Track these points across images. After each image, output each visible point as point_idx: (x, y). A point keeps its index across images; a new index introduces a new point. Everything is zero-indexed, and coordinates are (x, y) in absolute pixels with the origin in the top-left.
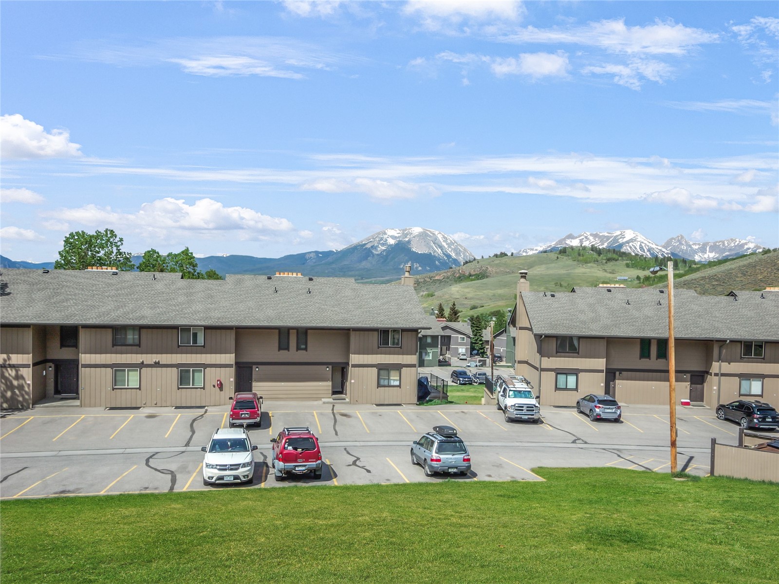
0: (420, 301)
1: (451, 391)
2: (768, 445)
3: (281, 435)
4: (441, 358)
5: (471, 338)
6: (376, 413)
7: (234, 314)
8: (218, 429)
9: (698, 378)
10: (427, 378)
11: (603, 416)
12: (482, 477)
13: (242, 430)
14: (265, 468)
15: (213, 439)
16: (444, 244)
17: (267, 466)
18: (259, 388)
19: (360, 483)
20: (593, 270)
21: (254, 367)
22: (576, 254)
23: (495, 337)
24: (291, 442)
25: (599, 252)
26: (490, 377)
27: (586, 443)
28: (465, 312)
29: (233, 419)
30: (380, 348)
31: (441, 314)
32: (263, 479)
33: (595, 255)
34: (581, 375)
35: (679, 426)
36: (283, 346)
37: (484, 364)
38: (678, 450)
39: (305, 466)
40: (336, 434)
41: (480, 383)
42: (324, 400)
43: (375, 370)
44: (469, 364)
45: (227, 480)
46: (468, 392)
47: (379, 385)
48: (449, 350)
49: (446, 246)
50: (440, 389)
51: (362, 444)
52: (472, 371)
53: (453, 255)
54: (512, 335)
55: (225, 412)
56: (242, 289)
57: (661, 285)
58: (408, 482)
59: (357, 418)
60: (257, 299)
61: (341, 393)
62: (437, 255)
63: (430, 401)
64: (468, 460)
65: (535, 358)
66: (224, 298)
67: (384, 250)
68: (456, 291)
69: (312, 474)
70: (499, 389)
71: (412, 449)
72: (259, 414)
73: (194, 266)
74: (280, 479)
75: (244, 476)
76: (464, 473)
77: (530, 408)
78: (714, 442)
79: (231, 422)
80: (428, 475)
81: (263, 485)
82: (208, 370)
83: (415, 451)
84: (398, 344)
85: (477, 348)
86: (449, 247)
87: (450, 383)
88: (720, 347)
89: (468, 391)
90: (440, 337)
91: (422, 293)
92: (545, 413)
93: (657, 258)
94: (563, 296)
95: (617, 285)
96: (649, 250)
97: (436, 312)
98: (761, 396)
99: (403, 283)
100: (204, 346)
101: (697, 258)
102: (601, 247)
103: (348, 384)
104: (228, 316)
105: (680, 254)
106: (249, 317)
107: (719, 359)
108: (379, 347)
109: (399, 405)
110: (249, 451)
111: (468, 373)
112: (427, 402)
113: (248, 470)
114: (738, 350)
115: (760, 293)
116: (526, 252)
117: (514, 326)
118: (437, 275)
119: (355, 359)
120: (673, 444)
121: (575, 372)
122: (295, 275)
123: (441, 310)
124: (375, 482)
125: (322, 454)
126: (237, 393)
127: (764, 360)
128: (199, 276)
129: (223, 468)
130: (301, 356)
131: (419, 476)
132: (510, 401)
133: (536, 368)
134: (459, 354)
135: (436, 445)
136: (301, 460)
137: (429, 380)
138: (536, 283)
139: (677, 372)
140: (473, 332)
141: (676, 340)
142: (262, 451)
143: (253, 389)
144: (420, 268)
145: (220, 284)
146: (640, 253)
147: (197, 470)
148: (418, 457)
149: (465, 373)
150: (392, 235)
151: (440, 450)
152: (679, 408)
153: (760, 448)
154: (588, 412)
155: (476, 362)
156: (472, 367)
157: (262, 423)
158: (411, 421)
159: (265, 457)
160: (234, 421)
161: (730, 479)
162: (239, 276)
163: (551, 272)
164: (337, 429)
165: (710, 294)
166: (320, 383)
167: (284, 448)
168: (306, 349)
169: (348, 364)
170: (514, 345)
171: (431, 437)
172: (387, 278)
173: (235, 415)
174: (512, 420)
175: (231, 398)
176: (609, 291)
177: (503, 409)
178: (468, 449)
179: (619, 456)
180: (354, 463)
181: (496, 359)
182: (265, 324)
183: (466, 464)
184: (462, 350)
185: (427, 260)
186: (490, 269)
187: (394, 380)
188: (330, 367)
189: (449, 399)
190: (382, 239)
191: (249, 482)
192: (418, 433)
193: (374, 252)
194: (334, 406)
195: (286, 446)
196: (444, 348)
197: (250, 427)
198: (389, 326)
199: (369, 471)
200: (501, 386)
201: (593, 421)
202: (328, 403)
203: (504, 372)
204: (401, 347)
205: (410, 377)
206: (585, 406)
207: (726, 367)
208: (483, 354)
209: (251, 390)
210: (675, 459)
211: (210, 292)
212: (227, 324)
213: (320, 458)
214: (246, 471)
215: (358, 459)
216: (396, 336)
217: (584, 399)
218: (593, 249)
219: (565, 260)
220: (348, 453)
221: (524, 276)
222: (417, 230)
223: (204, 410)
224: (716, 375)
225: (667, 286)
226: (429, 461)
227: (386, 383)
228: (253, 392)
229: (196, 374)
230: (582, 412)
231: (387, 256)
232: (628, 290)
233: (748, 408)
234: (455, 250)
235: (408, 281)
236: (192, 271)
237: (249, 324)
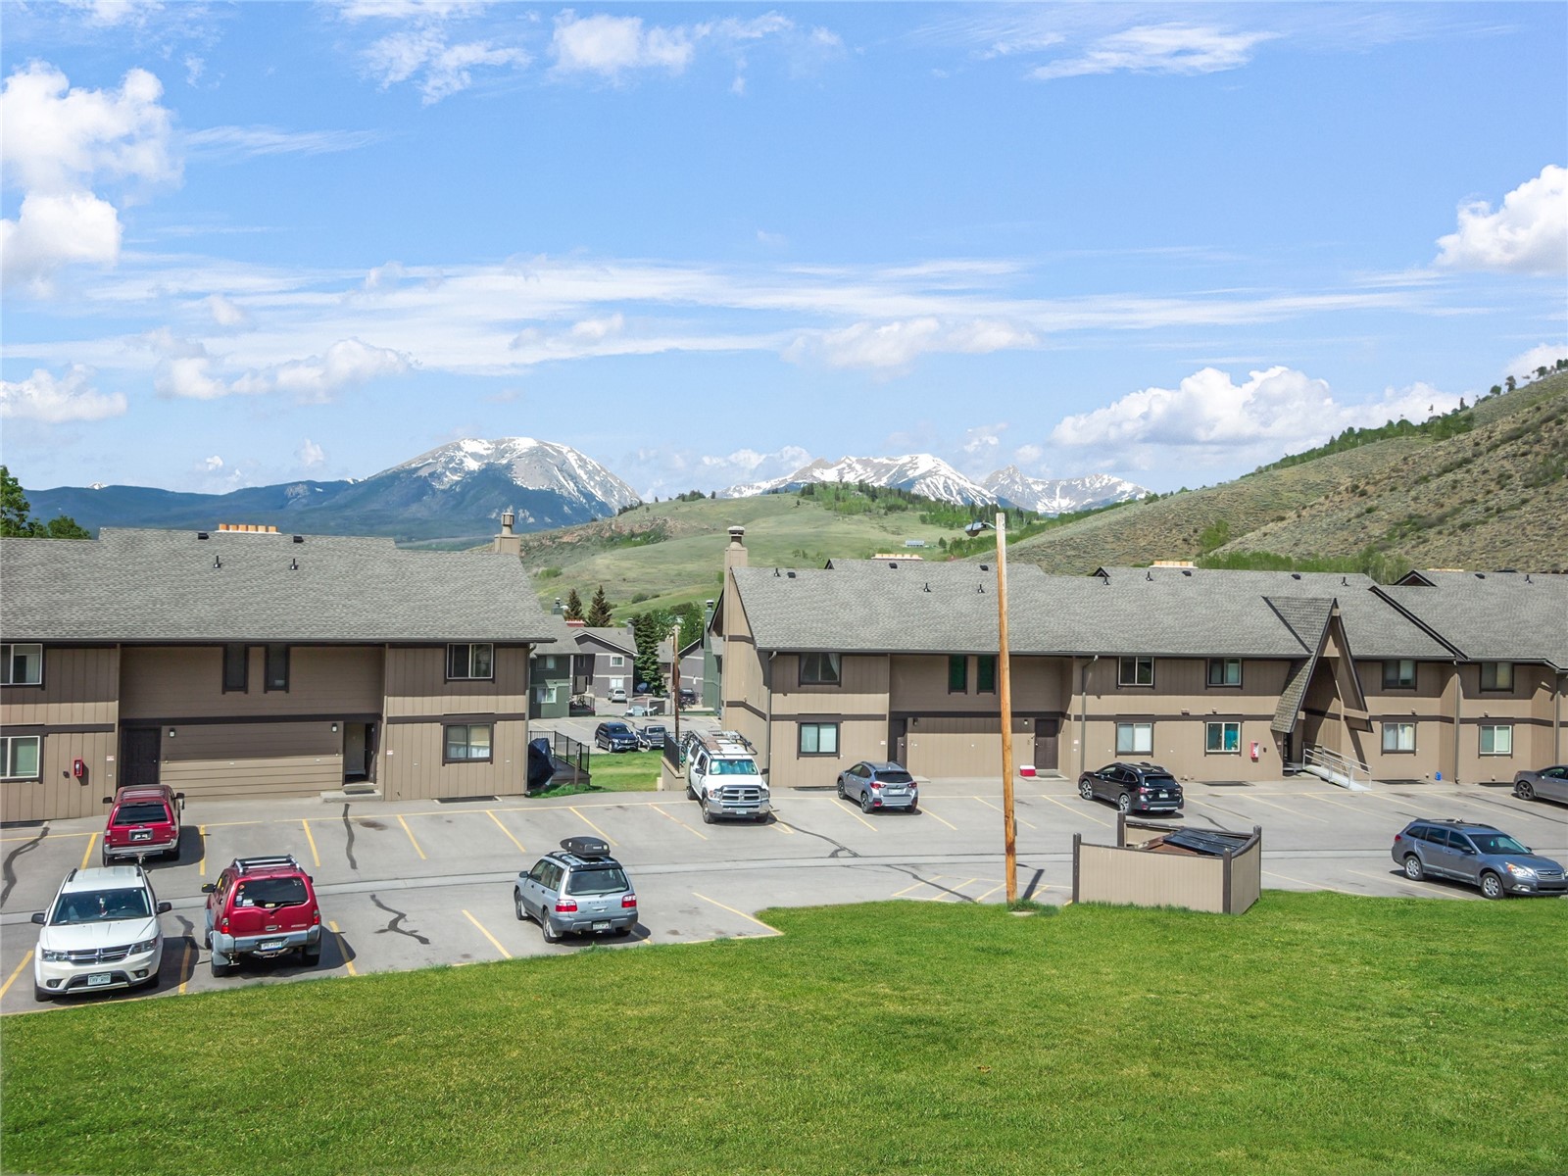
0: (533, 587)
1: (596, 766)
2: (1165, 842)
3: (228, 875)
4: (575, 699)
5: (634, 658)
6: (439, 817)
7: (118, 615)
8: (75, 871)
9: (1047, 725)
10: (547, 741)
11: (886, 803)
12: (659, 936)
13: (134, 869)
14: (188, 951)
15: (61, 895)
16: (580, 472)
17: (194, 946)
18: (175, 774)
19: (406, 966)
20: (862, 527)
21: (165, 729)
22: (832, 497)
23: (681, 656)
24: (250, 889)
25: (873, 494)
26: (673, 735)
27: (855, 855)
28: (623, 608)
29: (111, 847)
30: (449, 683)
31: (575, 612)
32: (184, 974)
33: (866, 499)
34: (845, 725)
35: (1021, 815)
36: (234, 682)
37: (659, 709)
38: (1019, 859)
39: (282, 939)
40: (354, 865)
41: (654, 748)
42: (324, 795)
43: (438, 728)
44: (631, 711)
45: (93, 984)
46: (631, 765)
47: (447, 759)
48: (591, 684)
49: (585, 477)
50: (575, 763)
51: (410, 883)
52: (637, 724)
53: (599, 494)
54: (716, 651)
55: (94, 833)
56: (138, 560)
57: (981, 555)
58: (508, 956)
59: (400, 829)
60: (173, 581)
61: (364, 778)
62: (565, 494)
63: (554, 787)
64: (633, 903)
65: (759, 696)
66: (95, 580)
67: (457, 483)
68: (605, 565)
69: (299, 956)
70: (690, 758)
71: (517, 888)
72: (175, 832)
73: (20, 509)
74: (222, 972)
75: (137, 973)
76: (625, 930)
77: (752, 793)
78: (1077, 841)
79: (108, 852)
80: (550, 940)
81: (182, 989)
82: (51, 739)
83: (522, 892)
84: (486, 673)
85: (646, 679)
86: (591, 478)
87: (594, 750)
88: (1084, 668)
89: (629, 764)
90: (572, 657)
91: (535, 570)
92: (780, 802)
93: (973, 505)
94: (809, 576)
95: (907, 556)
96: (959, 493)
97: (565, 607)
98: (1151, 754)
99: (497, 548)
100: (42, 687)
101: (1041, 509)
102: (876, 485)
103: (380, 758)
104: (105, 619)
105: (1013, 500)
106: (153, 621)
107: (1083, 690)
108: (446, 681)
109: (490, 798)
110: (150, 915)
111: (630, 728)
112: (548, 790)
113: (148, 959)
114: (1113, 673)
115: (1144, 571)
116: (740, 492)
117: (720, 634)
118: (565, 533)
119: (393, 705)
120: (1010, 849)
121: (835, 720)
122: (261, 530)
123: (575, 603)
124: (439, 962)
125: (322, 910)
126: (122, 789)
127: (1154, 690)
128: (33, 531)
129: (85, 957)
130: (275, 703)
131: (532, 942)
132: (713, 782)
133: (762, 716)
134: (612, 691)
135: (566, 877)
136: (274, 927)
137: (552, 745)
138: (760, 550)
139: (1014, 715)
140: (639, 646)
141: (1012, 656)
142: (180, 913)
143: (161, 779)
144: (531, 520)
145: (85, 549)
146: (945, 497)
147: (20, 968)
148: (529, 905)
149: (623, 729)
150: (473, 453)
151: (575, 887)
152: (1019, 782)
153: (1152, 847)
154: (857, 796)
155: (644, 705)
156: (637, 718)
157: (181, 851)
158: (515, 830)
159: (189, 926)
160: (116, 851)
161: (1104, 906)
162: (132, 532)
163: (785, 530)
164: (355, 855)
165: (1063, 573)
166: (318, 759)
167: (235, 903)
168: (286, 688)
169: (379, 717)
170: (720, 670)
171: (556, 862)
172: (463, 539)
173: (117, 835)
174: (716, 819)
175: (107, 800)
176: (894, 566)
177: (698, 798)
178: (633, 881)
179: (915, 877)
180: (393, 926)
181: (684, 699)
182: (193, 634)
183: (627, 911)
184: (617, 683)
185: (546, 504)
186: (670, 523)
187: (479, 747)
188: (341, 724)
189: (593, 783)
190: (452, 459)
191: (150, 985)
192: (529, 855)
193: (437, 485)
194: (347, 806)
195: (239, 898)
196: (581, 679)
197: (152, 861)
198: (469, 637)
199: (424, 941)
200: (694, 752)
201: (867, 813)
202: (335, 800)
203: (698, 723)
204: (493, 680)
205: (512, 740)
206: (853, 785)
207: (1095, 704)
208: (658, 689)
209: (156, 780)
210: (1014, 876)
211: (59, 565)
212: (101, 636)
213: (318, 921)
214: (142, 962)
215: (402, 916)
216: (484, 658)
217: (850, 771)
218: (863, 487)
219: (811, 507)
220: (380, 905)
221: (737, 537)
222: (525, 444)
223: (39, 830)
224: (1078, 718)
225: (995, 558)
226: (552, 911)
227: (461, 753)
228: (162, 783)
229: (22, 750)
230: (847, 797)
231: (463, 494)
232: (927, 565)
233: (1131, 777)
234: (602, 485)
235: (507, 544)
236: (16, 519)
237: (153, 636)
